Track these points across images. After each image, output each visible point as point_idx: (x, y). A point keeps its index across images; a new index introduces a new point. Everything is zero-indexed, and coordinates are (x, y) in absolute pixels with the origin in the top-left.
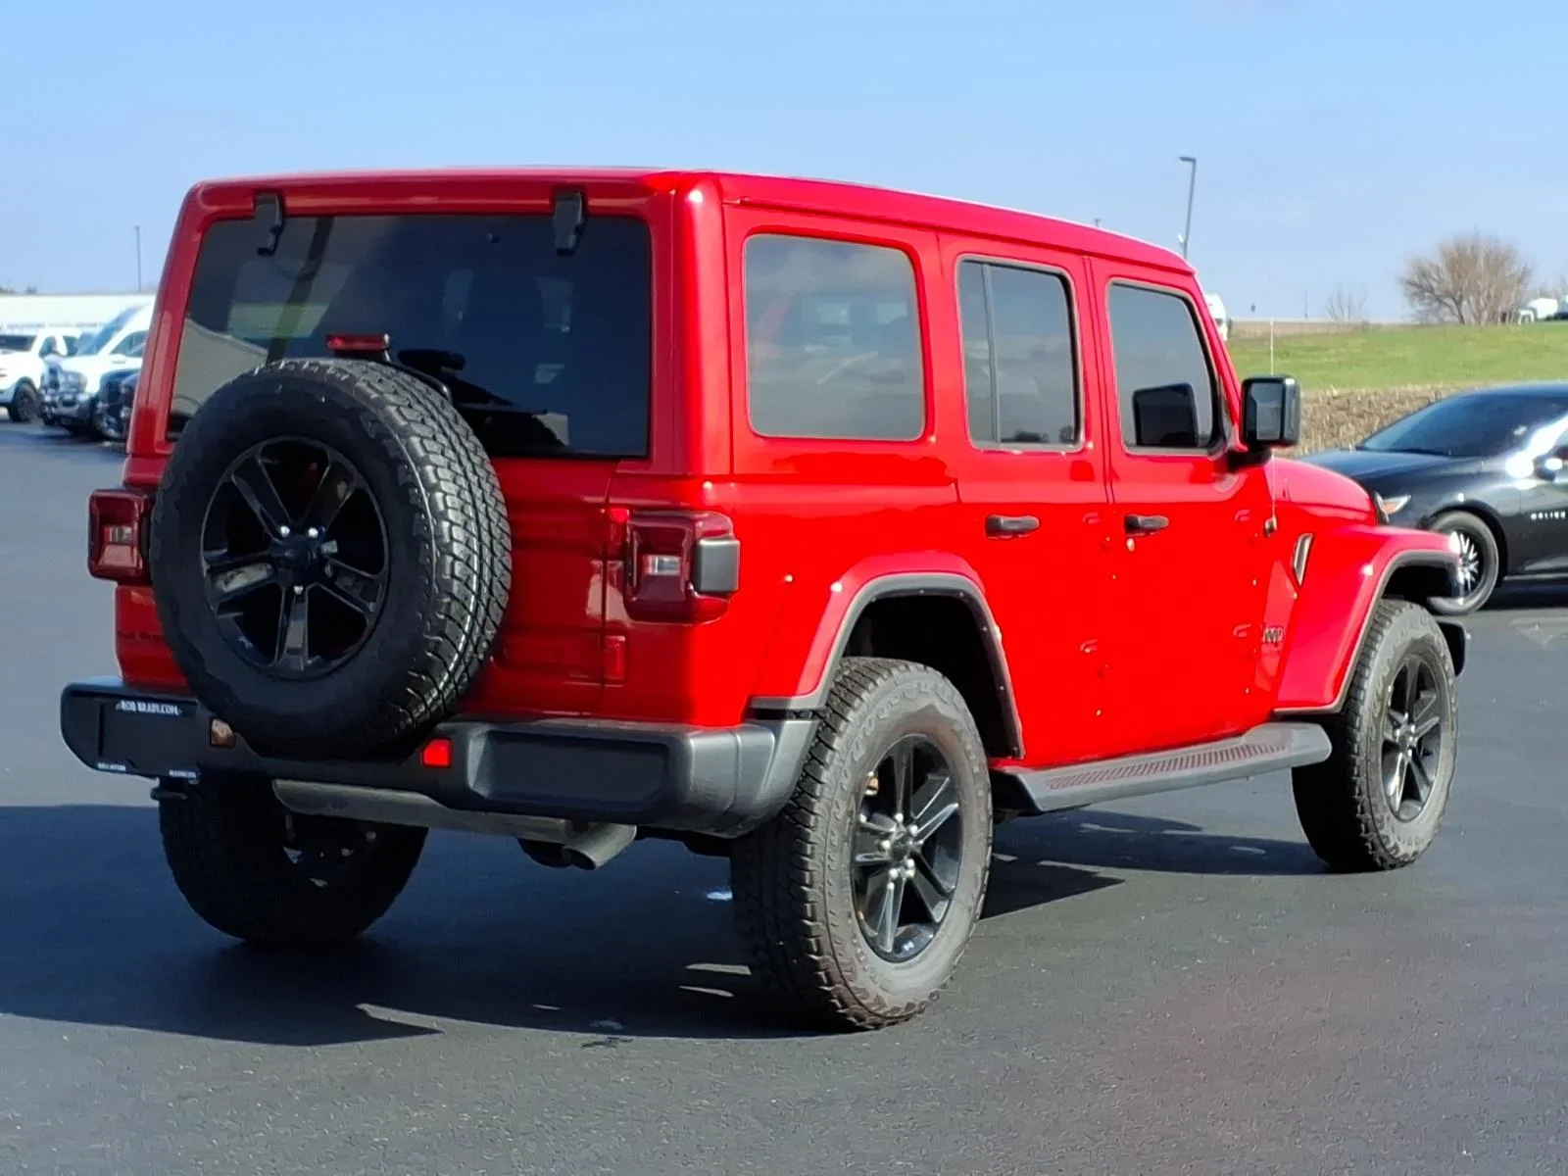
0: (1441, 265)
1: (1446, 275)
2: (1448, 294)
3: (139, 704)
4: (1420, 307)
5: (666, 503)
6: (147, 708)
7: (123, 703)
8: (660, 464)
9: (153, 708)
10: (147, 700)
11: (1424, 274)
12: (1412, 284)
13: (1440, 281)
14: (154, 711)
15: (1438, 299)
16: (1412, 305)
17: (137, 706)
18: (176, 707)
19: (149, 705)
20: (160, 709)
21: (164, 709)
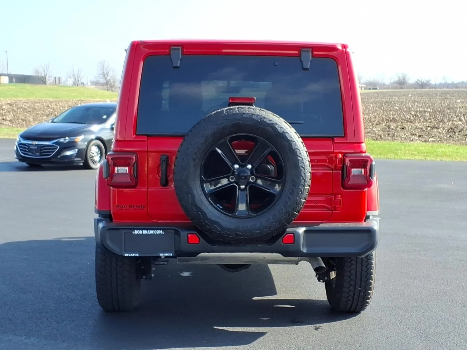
3: (144, 231)
5: (353, 151)
6: (147, 232)
7: (136, 231)
8: (350, 139)
9: (151, 232)
10: (147, 229)
14: (151, 233)
17: (142, 232)
18: (162, 231)
19: (148, 231)
20: (154, 232)
21: (156, 232)
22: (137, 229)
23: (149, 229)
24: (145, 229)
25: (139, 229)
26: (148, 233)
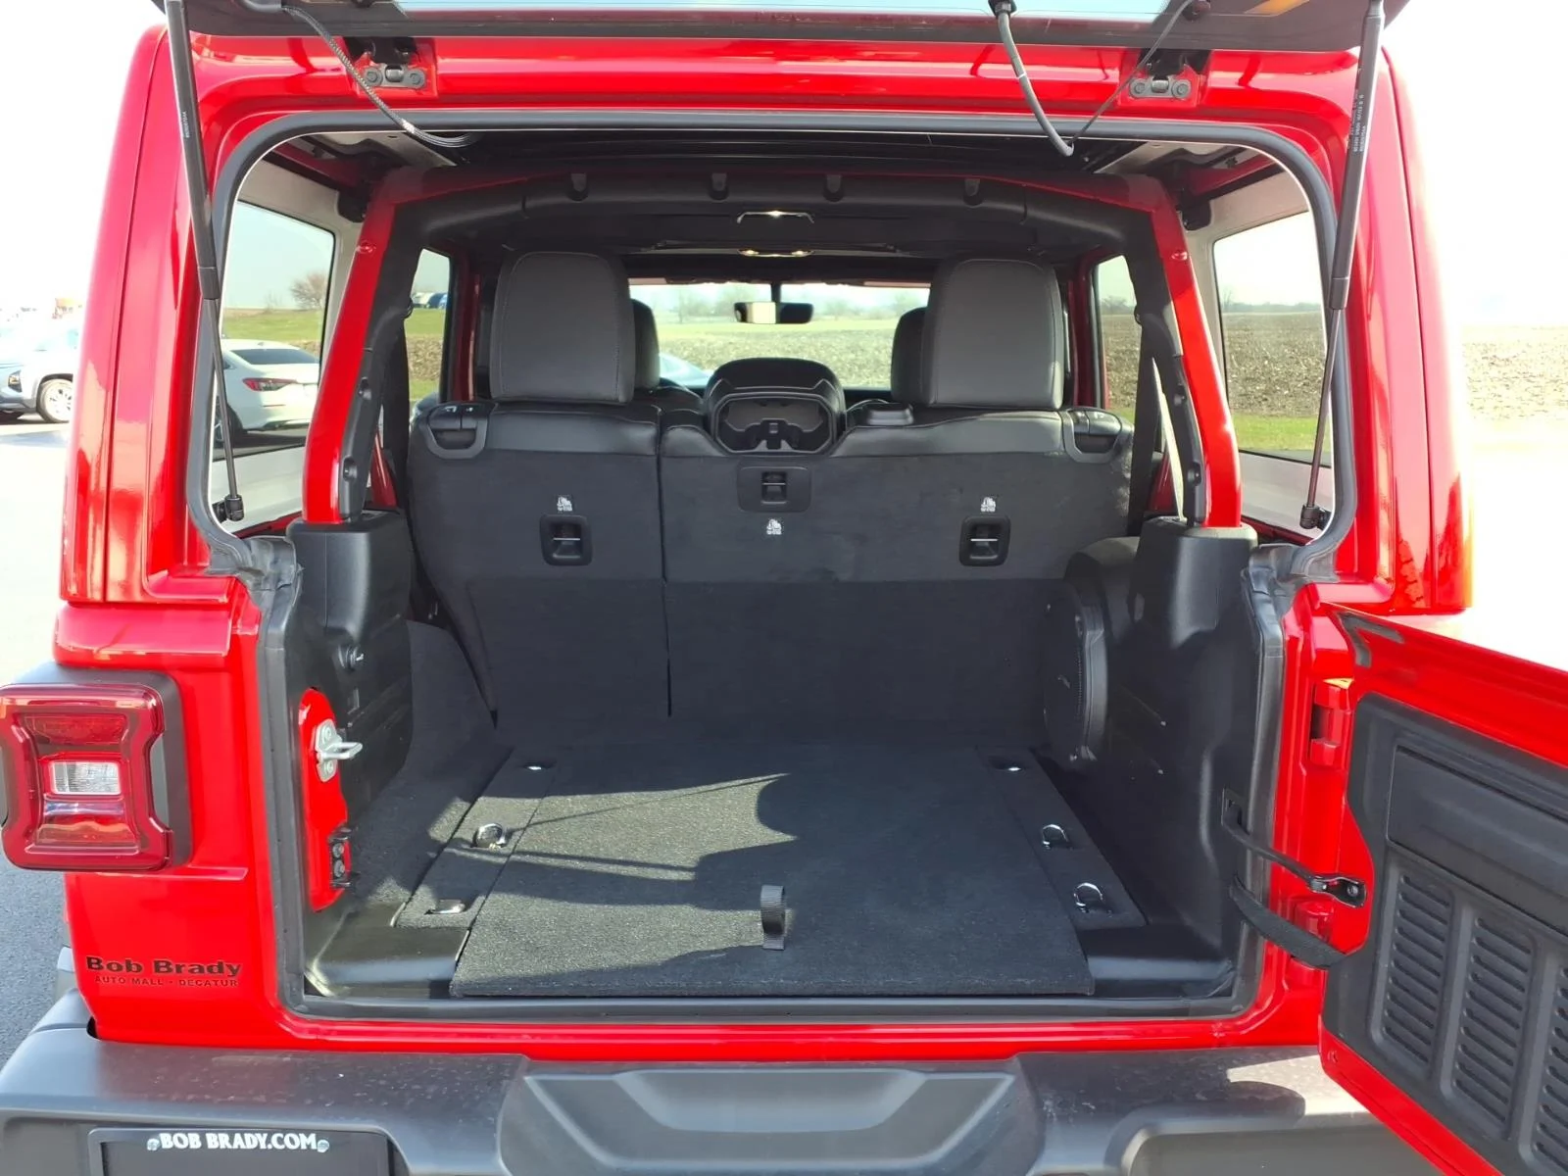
0: (308, 282)
1: (311, 287)
2: (314, 296)
3: (210, 1136)
4: (300, 302)
6: (231, 1141)
7: (166, 1135)
9: (251, 1141)
10: (232, 1130)
11: (301, 287)
12: (295, 291)
13: (309, 290)
14: (250, 1146)
15: (309, 298)
16: (296, 300)
17: (203, 1140)
18: (313, 1136)
19: (238, 1136)
20: (268, 1141)
21: (281, 1141)
22: (172, 1127)
23: (243, 1130)
24: (217, 1128)
25: (187, 1128)
26: (235, 1146)
